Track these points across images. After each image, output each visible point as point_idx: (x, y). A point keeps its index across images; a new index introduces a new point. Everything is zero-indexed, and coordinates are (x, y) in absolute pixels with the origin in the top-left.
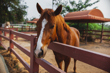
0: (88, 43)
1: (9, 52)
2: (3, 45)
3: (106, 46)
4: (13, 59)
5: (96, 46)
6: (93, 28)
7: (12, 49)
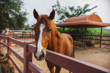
0: (87, 48)
1: (7, 58)
2: (2, 51)
3: (105, 51)
4: (10, 66)
5: (95, 51)
6: (93, 33)
7: (10, 56)
